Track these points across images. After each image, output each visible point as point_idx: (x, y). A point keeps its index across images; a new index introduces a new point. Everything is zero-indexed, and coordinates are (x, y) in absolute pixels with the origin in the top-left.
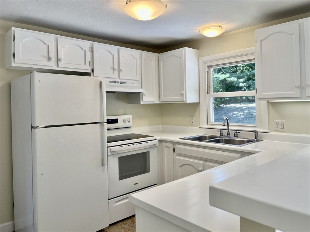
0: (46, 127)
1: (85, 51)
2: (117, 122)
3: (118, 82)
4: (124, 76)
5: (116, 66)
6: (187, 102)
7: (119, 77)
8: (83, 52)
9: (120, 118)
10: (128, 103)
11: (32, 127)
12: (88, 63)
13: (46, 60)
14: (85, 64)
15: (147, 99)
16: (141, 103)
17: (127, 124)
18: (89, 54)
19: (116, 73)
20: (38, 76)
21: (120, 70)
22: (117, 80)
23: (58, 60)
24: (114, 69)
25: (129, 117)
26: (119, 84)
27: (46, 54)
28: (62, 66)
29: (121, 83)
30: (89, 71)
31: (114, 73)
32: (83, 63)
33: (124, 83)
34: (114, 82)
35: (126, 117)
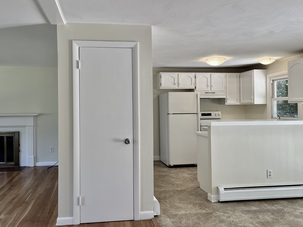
0: (173, 114)
1: (192, 78)
2: (211, 115)
3: (210, 93)
4: (213, 89)
5: (209, 84)
6: (255, 104)
7: (211, 90)
8: (191, 79)
9: (213, 113)
10: (219, 104)
11: (168, 114)
12: (193, 84)
13: (173, 85)
14: (192, 85)
15: (229, 102)
16: (226, 104)
17: (217, 117)
18: (193, 80)
19: (209, 88)
20: (170, 94)
21: (211, 86)
23: (179, 84)
24: (208, 86)
25: (220, 113)
27: (173, 82)
28: (181, 87)
29: (212, 93)
30: (194, 88)
31: (207, 88)
32: (191, 84)
33: (214, 93)
34: (208, 93)
35: (217, 113)
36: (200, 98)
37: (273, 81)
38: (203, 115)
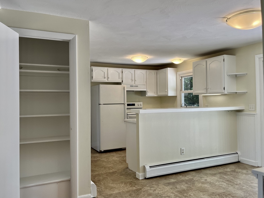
0: (104, 104)
1: (119, 73)
2: (135, 105)
3: (134, 86)
4: (137, 83)
5: (133, 79)
6: (169, 96)
7: (135, 84)
8: (118, 73)
9: (136, 104)
10: (141, 96)
11: (99, 104)
12: (120, 78)
13: (104, 78)
14: (119, 79)
15: (149, 94)
16: (146, 96)
17: (140, 107)
18: (121, 74)
19: (133, 82)
20: (101, 86)
21: (135, 80)
22: (134, 85)
23: (108, 78)
24: (132, 80)
25: (142, 103)
26: (135, 87)
27: (103, 76)
28: (110, 80)
29: (136, 86)
30: (121, 82)
31: (132, 82)
32: (118, 79)
33: (138, 86)
34: (132, 86)
35: (139, 103)
36: (127, 91)
37: (181, 77)
38: (128, 105)
